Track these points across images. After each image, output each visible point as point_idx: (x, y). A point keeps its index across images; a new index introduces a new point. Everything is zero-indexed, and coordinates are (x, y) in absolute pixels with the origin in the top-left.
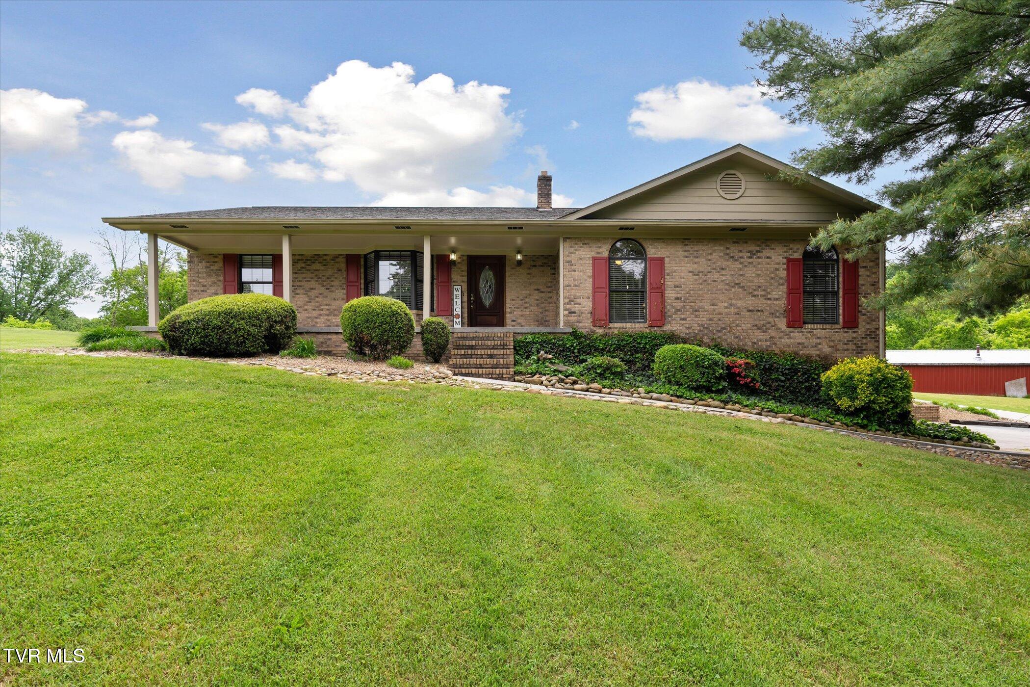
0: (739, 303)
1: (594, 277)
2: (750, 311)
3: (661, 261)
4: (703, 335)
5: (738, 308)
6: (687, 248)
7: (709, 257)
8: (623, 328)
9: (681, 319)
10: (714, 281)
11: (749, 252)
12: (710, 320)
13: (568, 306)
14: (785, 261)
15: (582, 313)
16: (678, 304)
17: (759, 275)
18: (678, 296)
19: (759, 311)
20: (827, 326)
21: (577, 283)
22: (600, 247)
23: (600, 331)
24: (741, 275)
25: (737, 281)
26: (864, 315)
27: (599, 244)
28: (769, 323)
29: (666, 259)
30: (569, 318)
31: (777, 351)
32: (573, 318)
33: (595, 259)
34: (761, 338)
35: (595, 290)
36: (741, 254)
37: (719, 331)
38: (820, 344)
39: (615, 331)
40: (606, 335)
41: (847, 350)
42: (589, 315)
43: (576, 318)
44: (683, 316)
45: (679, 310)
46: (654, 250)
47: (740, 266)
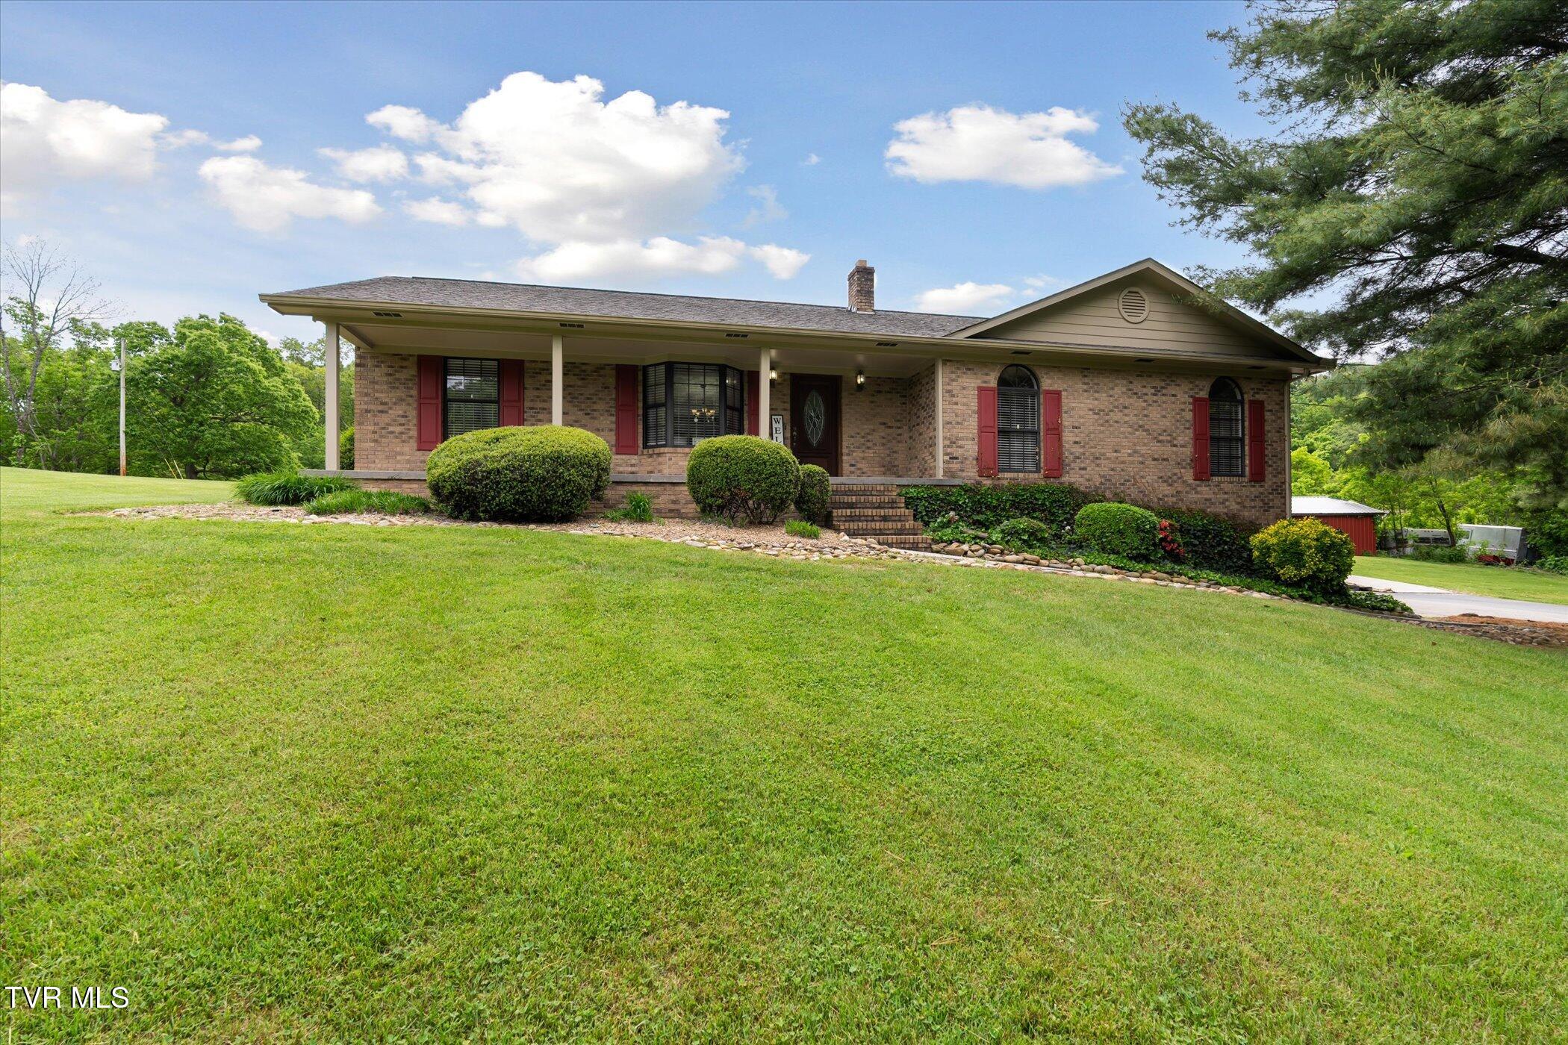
0: (1143, 450)
1: (979, 412)
2: (1155, 460)
3: (1058, 393)
4: (1106, 489)
5: (1143, 456)
6: (1086, 380)
7: (1111, 392)
8: (1014, 479)
9: (1081, 469)
10: (1117, 422)
11: (1154, 387)
12: (1113, 469)
13: (949, 450)
14: (1191, 400)
15: (966, 459)
16: (1077, 450)
17: (1164, 417)
18: (1077, 439)
19: (1164, 460)
20: (1235, 479)
21: (959, 420)
22: (987, 375)
23: (987, 482)
24: (1146, 416)
25: (1141, 423)
26: (1270, 466)
27: (986, 371)
28: (1175, 474)
29: (1064, 394)
30: (951, 466)
31: (1184, 509)
32: (955, 466)
33: (981, 389)
34: (1166, 492)
35: (982, 429)
36: (1145, 391)
37: (1123, 484)
38: (1227, 500)
39: (1005, 483)
40: (995, 488)
41: (1254, 507)
42: (975, 462)
43: (958, 466)
44: (1083, 465)
45: (1078, 458)
46: (1049, 381)
47: (1144, 404)
